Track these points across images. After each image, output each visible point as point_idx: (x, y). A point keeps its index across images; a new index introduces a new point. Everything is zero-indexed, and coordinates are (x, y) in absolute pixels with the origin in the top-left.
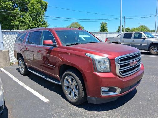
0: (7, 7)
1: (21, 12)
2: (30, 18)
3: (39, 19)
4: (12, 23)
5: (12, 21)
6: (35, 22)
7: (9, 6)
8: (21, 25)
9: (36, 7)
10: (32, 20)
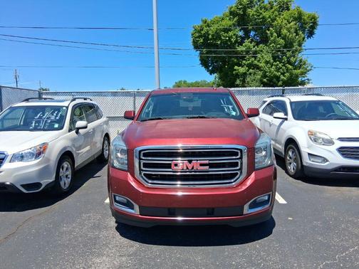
0: (230, 40)
1: (254, 47)
2: (269, 57)
3: (288, 58)
4: (235, 70)
5: (236, 67)
6: (277, 65)
7: (234, 37)
8: (250, 74)
9: (284, 31)
10: (272, 61)
